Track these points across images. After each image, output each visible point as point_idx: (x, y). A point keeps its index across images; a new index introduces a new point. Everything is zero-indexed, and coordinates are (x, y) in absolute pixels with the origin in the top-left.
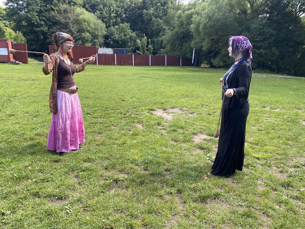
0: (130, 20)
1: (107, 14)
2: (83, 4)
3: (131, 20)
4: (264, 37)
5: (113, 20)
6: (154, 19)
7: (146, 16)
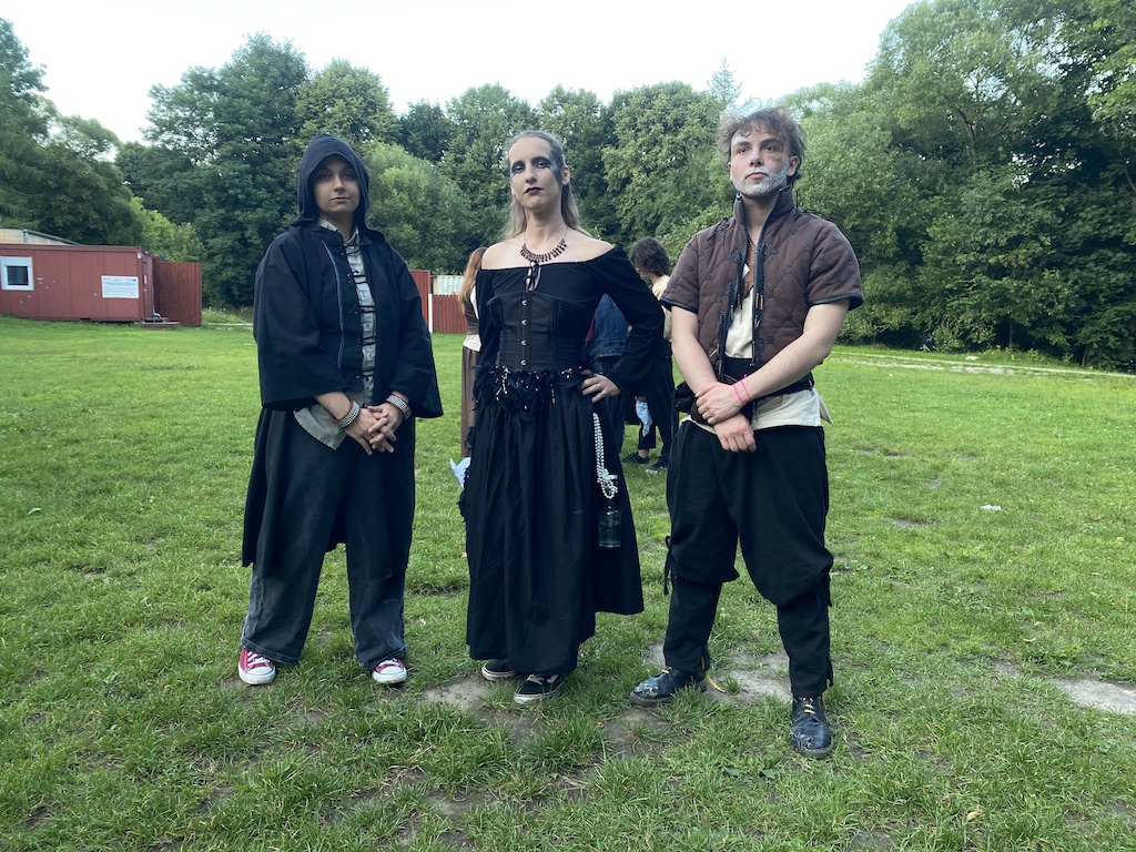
6: (638, 177)
7: (614, 166)
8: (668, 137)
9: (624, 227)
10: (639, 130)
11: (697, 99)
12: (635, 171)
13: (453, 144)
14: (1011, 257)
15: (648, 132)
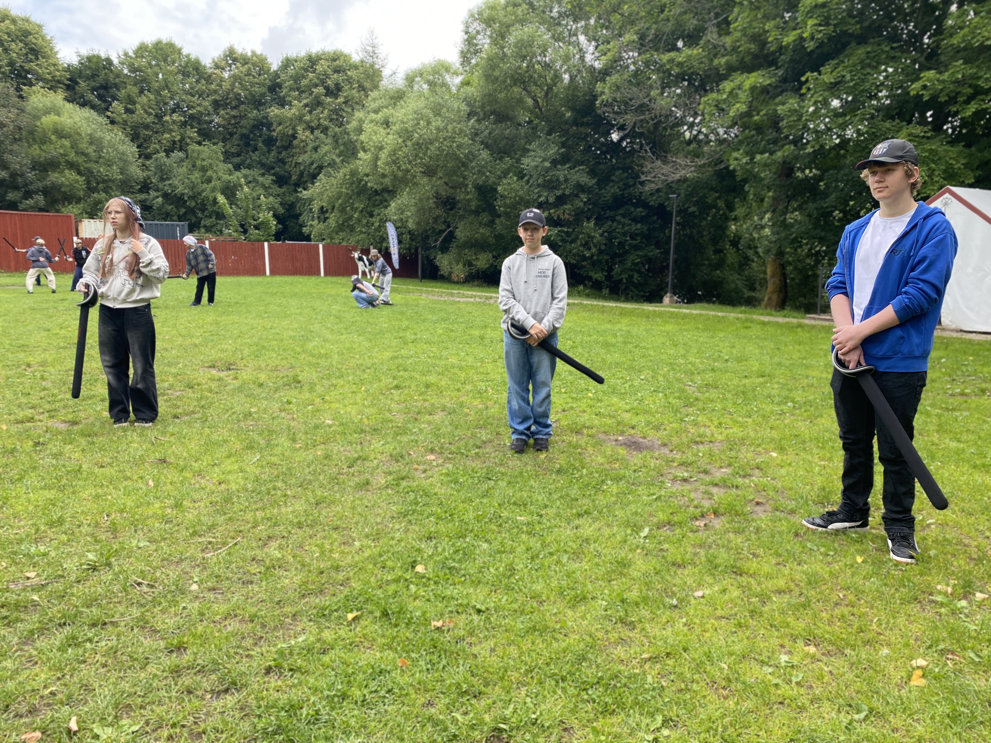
0: (231, 135)
1: (150, 114)
2: (68, 80)
3: (235, 136)
4: (559, 193)
5: (174, 134)
6: (303, 134)
7: (280, 124)
8: (329, 100)
9: (294, 178)
10: (303, 92)
11: (356, 67)
12: (299, 129)
13: (122, 93)
14: (560, 212)
15: (311, 94)
